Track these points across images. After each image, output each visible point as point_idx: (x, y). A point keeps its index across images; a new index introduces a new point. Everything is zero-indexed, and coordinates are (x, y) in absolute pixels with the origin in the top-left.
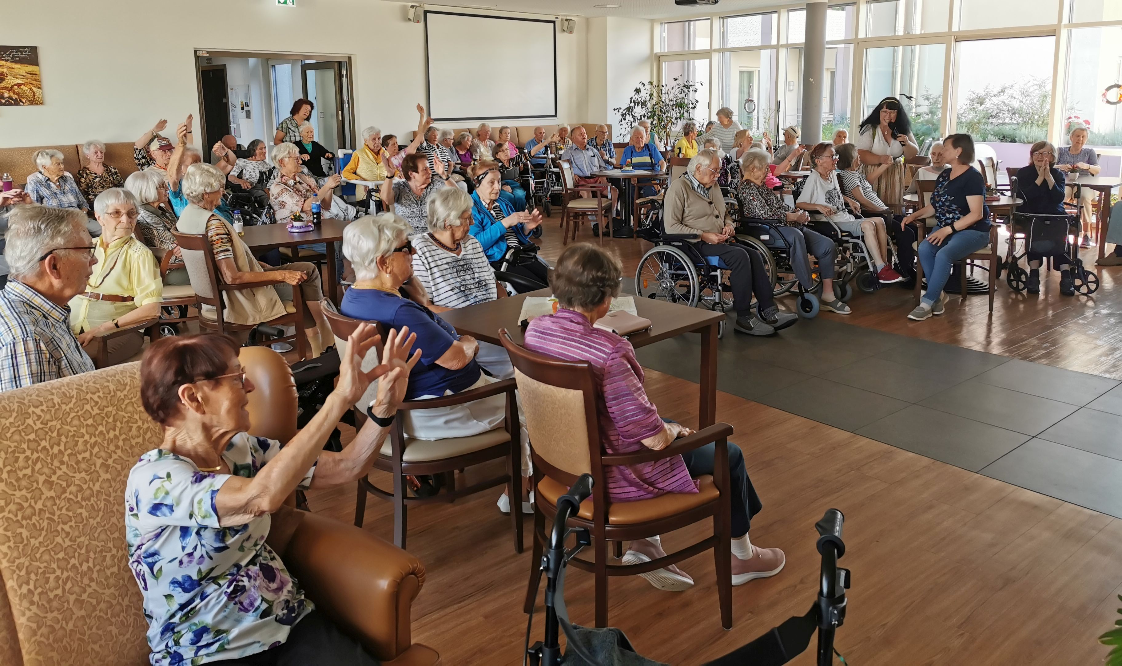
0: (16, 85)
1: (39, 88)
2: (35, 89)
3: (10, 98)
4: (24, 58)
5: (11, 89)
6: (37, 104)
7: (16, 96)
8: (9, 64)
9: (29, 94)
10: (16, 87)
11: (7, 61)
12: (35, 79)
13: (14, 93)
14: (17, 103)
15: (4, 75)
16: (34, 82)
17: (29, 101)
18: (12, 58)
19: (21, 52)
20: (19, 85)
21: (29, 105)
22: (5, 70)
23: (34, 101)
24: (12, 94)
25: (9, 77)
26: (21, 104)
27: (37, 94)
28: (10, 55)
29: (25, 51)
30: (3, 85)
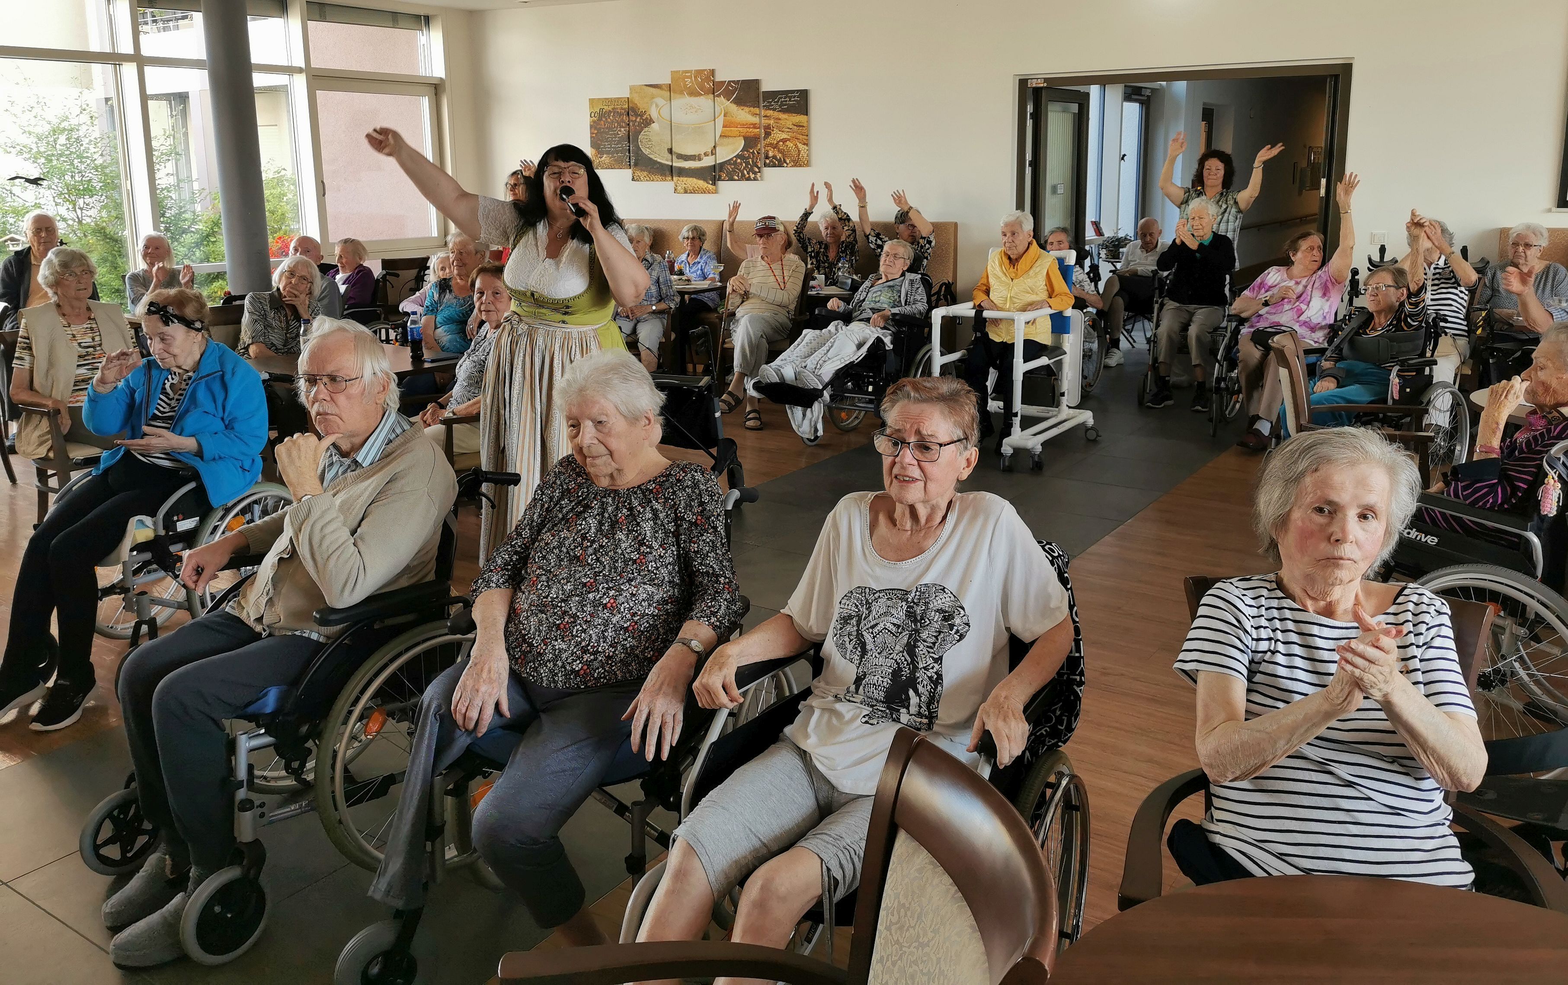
0: (781, 140)
1: (805, 145)
2: (800, 146)
3: (774, 157)
4: (792, 106)
5: (775, 146)
6: (800, 166)
7: (780, 155)
8: (776, 114)
9: (794, 153)
10: (781, 143)
11: (774, 110)
12: (803, 135)
13: (780, 151)
14: (781, 164)
15: (770, 128)
16: (801, 137)
17: (794, 162)
18: (780, 106)
19: (790, 98)
20: (784, 141)
21: (792, 166)
22: (772, 122)
23: (797, 163)
24: (776, 153)
25: (776, 130)
26: (785, 165)
27: (802, 152)
28: (778, 102)
29: (794, 97)
30: (768, 140)
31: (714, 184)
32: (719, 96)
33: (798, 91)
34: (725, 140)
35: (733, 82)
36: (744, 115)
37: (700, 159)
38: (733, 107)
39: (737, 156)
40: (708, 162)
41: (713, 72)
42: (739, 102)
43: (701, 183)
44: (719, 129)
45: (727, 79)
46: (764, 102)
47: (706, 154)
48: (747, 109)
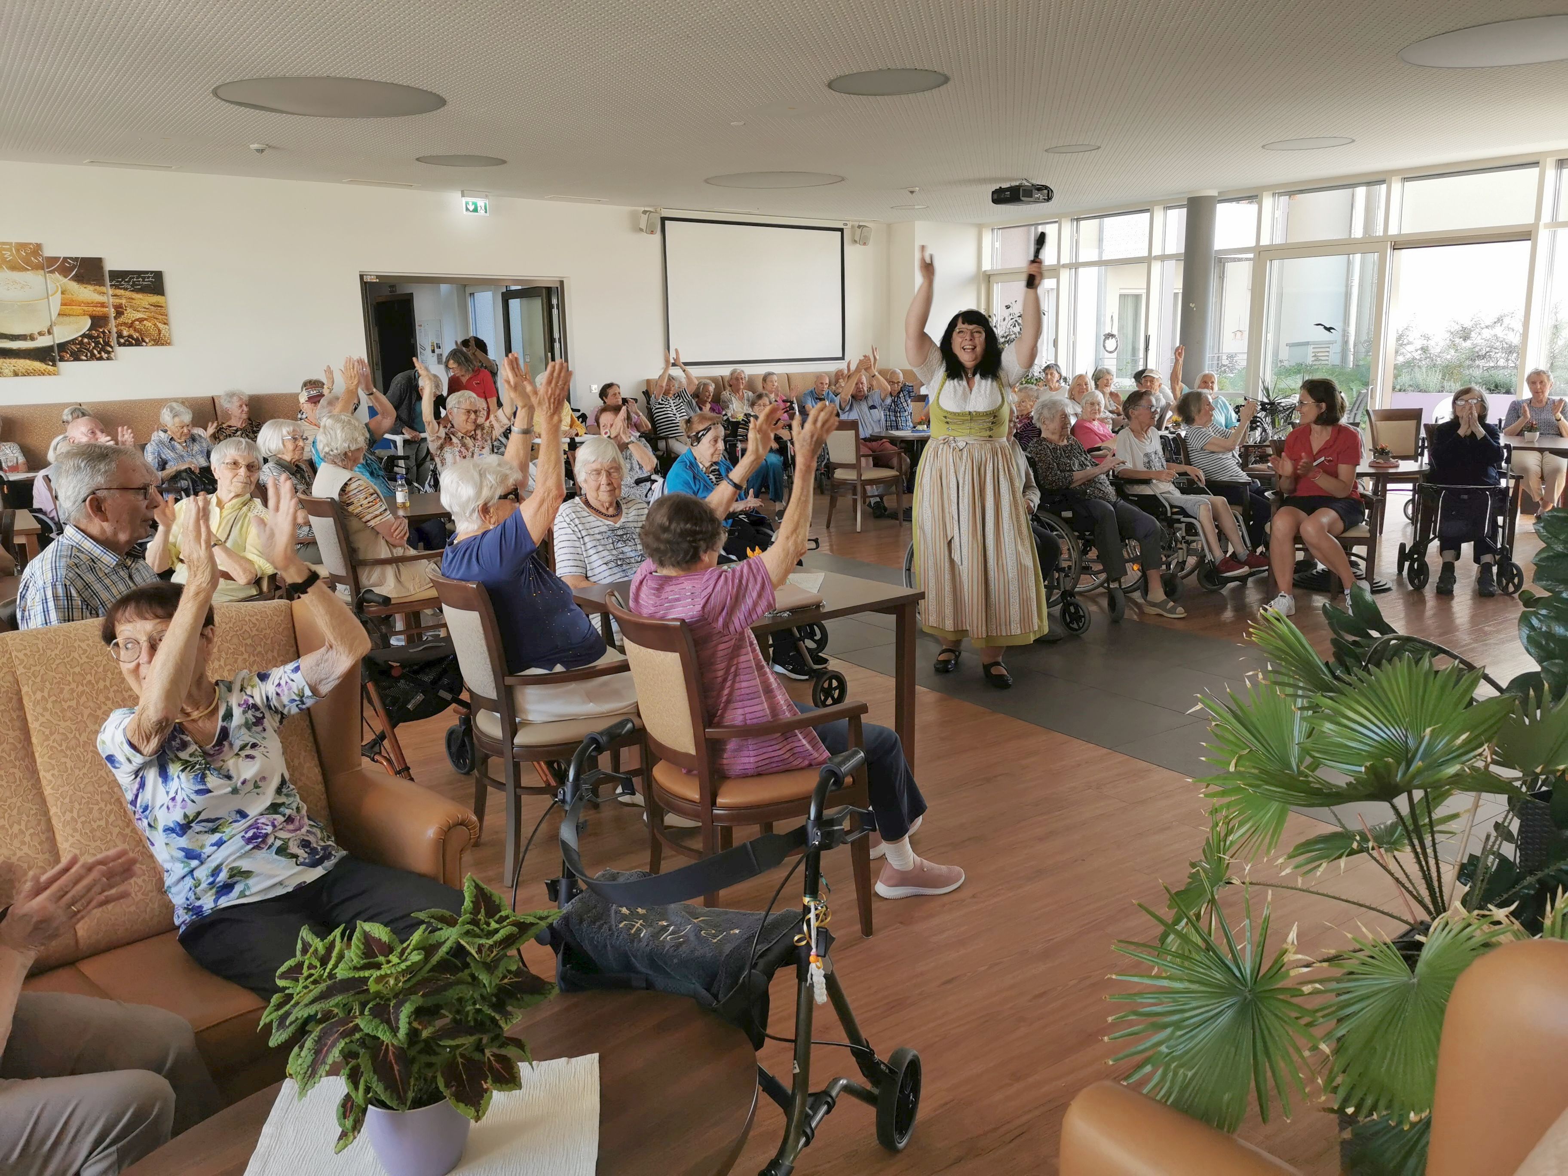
0: (137, 320)
1: (165, 324)
2: (161, 326)
3: (130, 336)
4: (146, 286)
5: (131, 326)
6: (162, 344)
7: (137, 334)
8: (127, 294)
9: (154, 332)
10: (137, 323)
11: (127, 290)
12: (161, 313)
13: (136, 330)
14: (138, 343)
15: (122, 308)
16: (160, 317)
17: (154, 340)
18: (132, 286)
19: (143, 278)
20: (141, 320)
21: (153, 345)
22: (124, 301)
23: (159, 341)
24: (132, 332)
25: (129, 310)
26: (144, 344)
27: (163, 332)
28: (129, 282)
29: (149, 277)
30: (121, 320)
31: (54, 365)
32: (52, 272)
33: (152, 272)
34: (65, 318)
35: (71, 258)
36: (87, 293)
37: (32, 338)
38: (74, 286)
39: (84, 336)
40: (43, 342)
41: (39, 246)
42: (80, 279)
43: (37, 365)
44: (56, 308)
45: (62, 255)
46: (111, 281)
47: (40, 334)
48: (91, 288)
